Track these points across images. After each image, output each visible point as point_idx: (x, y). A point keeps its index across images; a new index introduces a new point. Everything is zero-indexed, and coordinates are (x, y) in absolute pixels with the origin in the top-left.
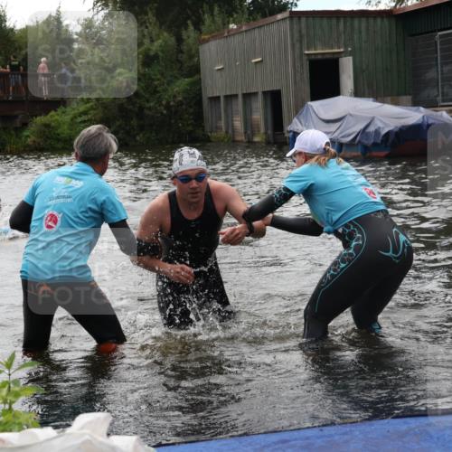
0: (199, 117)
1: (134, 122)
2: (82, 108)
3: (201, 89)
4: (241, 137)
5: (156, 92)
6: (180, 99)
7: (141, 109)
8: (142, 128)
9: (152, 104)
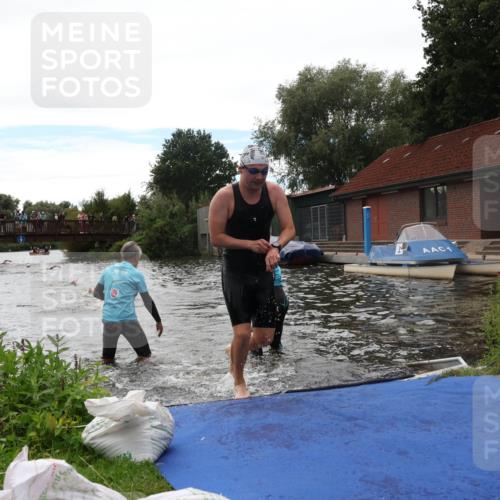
0: (196, 243)
1: (164, 245)
2: (139, 238)
3: (196, 227)
4: (216, 254)
5: (175, 231)
6: (186, 234)
7: (168, 239)
8: (167, 248)
9: (173, 237)
